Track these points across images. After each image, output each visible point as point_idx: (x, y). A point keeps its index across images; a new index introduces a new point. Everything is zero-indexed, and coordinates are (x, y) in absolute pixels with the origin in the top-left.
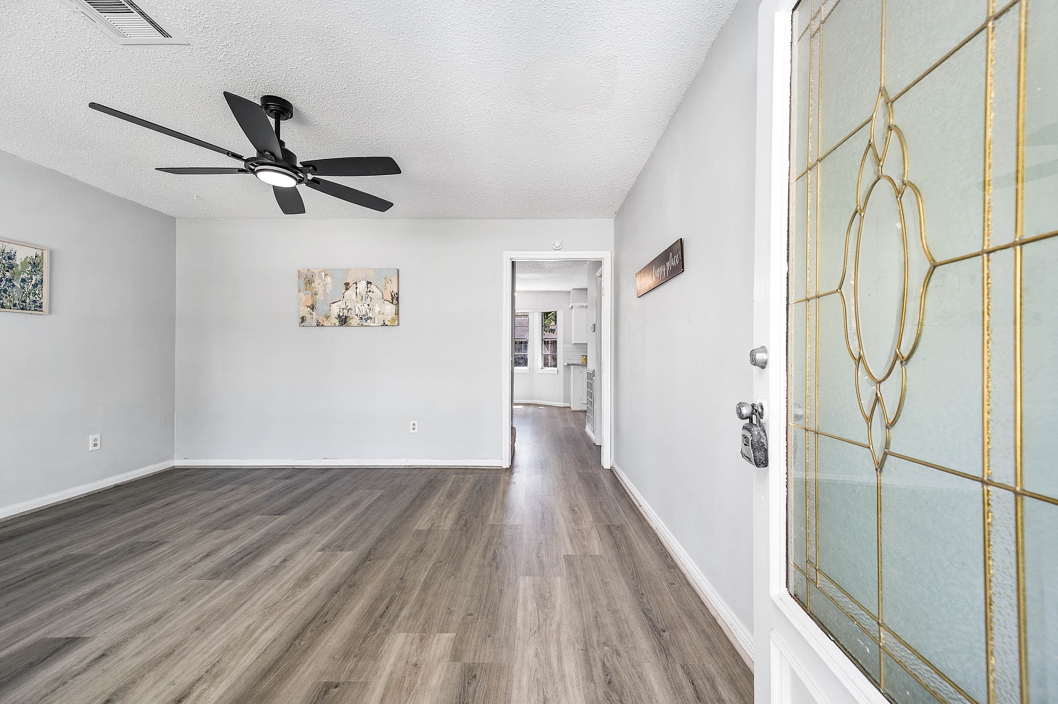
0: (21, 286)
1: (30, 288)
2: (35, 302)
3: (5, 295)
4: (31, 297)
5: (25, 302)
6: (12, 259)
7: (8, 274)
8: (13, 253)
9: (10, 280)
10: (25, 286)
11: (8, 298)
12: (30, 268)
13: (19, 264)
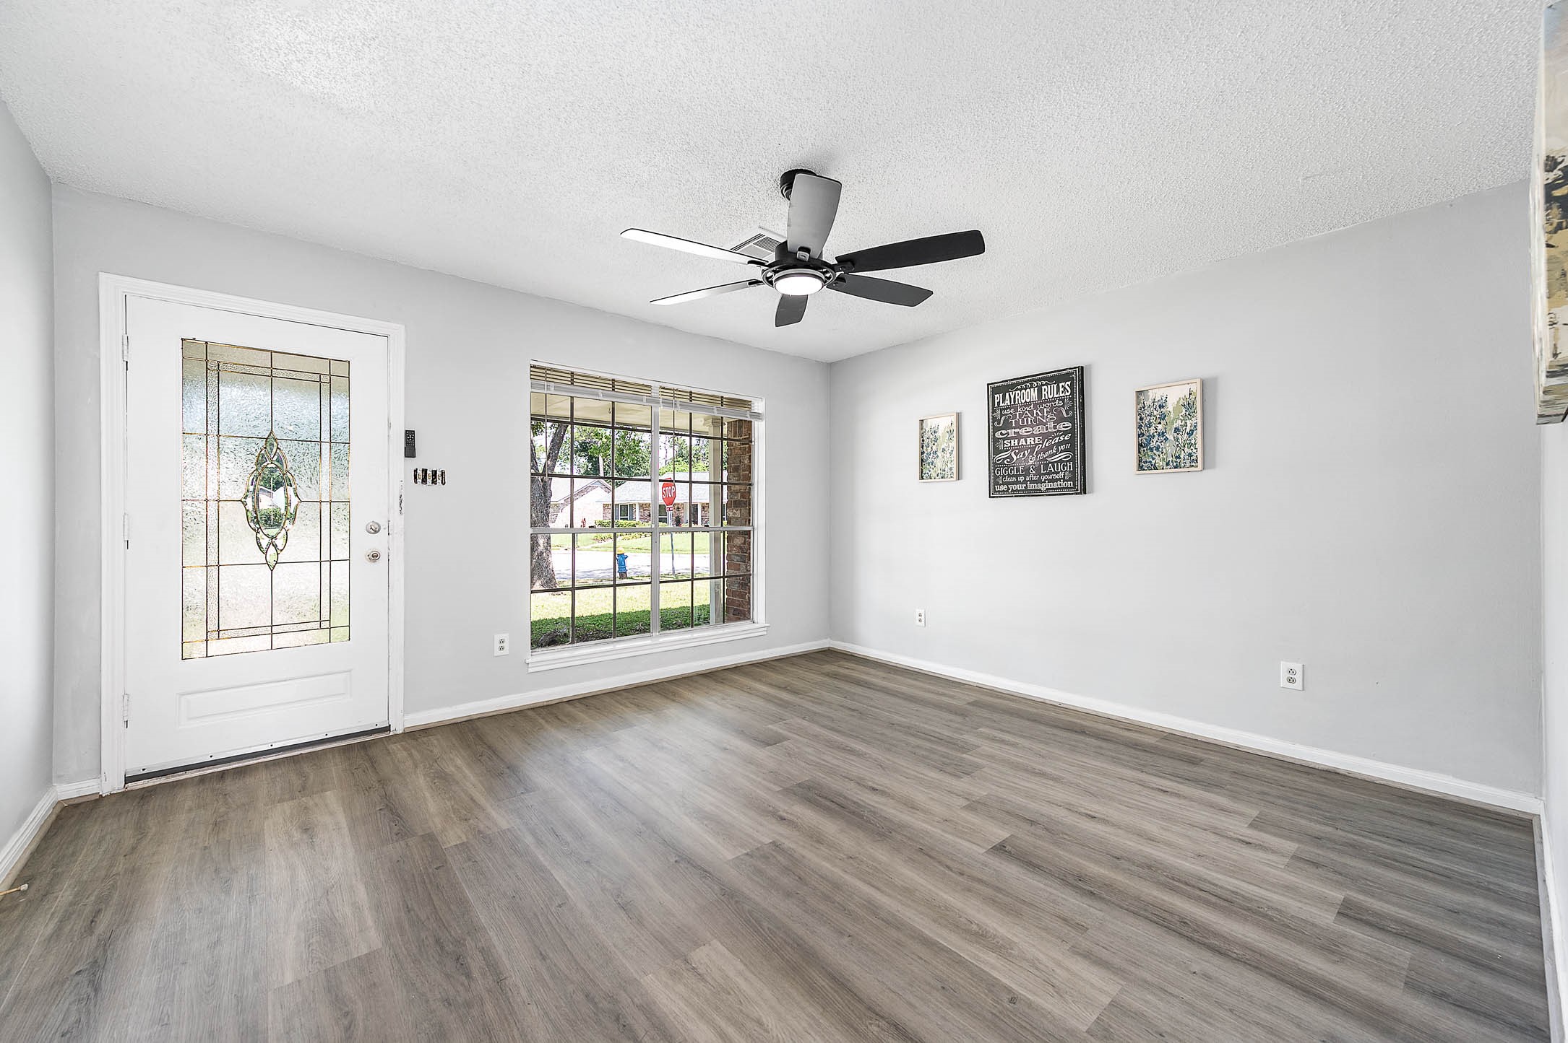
0: (1174, 437)
1: (1185, 438)
2: (1190, 455)
3: (1157, 453)
4: (1186, 449)
5: (1180, 458)
6: (1163, 407)
7: (1160, 427)
8: (1164, 398)
9: (1163, 433)
10: (1179, 436)
11: (1161, 456)
12: (1184, 410)
13: (1171, 410)
